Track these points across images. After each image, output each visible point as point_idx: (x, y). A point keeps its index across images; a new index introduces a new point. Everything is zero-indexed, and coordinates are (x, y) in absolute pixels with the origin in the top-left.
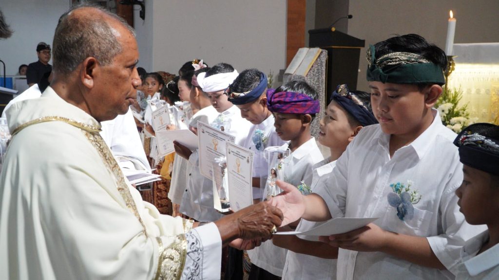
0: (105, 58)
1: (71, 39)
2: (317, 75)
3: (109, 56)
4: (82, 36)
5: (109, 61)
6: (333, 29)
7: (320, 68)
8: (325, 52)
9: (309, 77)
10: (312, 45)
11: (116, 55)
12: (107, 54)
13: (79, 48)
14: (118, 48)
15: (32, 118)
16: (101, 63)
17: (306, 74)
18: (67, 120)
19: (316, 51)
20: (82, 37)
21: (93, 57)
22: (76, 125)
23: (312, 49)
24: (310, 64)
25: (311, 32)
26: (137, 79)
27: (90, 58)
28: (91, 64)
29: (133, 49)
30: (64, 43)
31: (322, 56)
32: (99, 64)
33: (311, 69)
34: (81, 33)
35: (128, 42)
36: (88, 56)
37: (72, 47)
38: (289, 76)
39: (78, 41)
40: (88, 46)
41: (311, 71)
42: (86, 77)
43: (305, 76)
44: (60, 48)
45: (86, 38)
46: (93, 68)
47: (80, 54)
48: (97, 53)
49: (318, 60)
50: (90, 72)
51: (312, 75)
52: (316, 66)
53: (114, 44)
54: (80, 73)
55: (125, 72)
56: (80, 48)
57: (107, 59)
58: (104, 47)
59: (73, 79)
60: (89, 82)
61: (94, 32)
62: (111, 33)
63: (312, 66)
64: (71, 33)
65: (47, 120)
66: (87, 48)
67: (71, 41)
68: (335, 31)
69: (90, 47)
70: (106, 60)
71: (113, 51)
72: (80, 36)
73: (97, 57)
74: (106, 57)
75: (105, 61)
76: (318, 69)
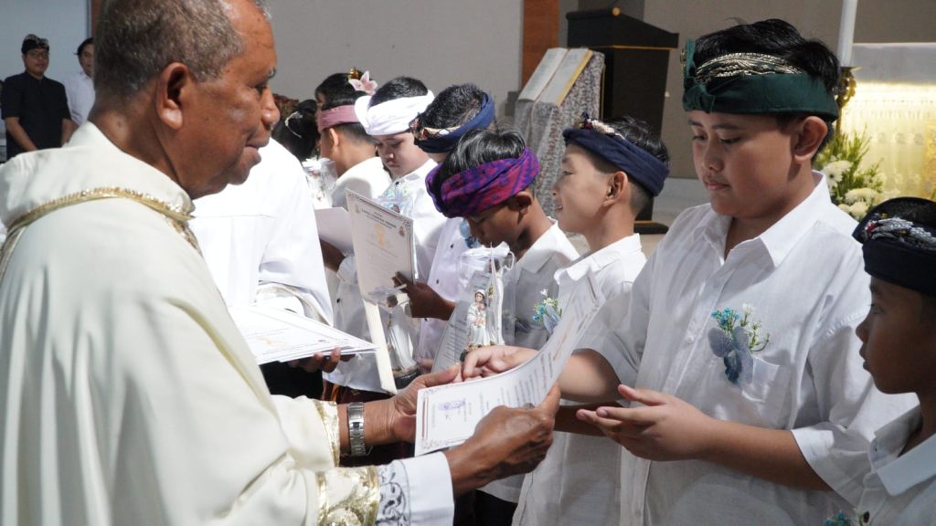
0: (207, 65)
1: (135, 23)
2: (583, 102)
3: (216, 60)
4: (160, 18)
5: (217, 74)
6: (616, 12)
7: (589, 89)
8: (600, 57)
9: (567, 107)
10: (573, 43)
11: (230, 58)
12: (211, 57)
13: (152, 44)
14: (234, 45)
15: (64, 189)
16: (197, 76)
17: (561, 101)
18: (138, 197)
19: (583, 54)
20: (158, 22)
21: (181, 62)
22: (155, 207)
23: (574, 51)
24: (570, 81)
25: (571, 17)
26: (270, 110)
27: (176, 65)
28: (178, 76)
29: (265, 45)
30: (121, 31)
31: (593, 65)
32: (194, 79)
33: (570, 92)
34: (158, 11)
35: (256, 32)
36: (171, 61)
37: (138, 42)
38: (528, 105)
39: (150, 29)
40: (172, 39)
41: (571, 95)
42: (167, 106)
43: (559, 105)
44: (111, 42)
45: (168, 23)
46: (181, 86)
47: (154, 55)
48: (191, 55)
49: (586, 72)
50: (174, 94)
51: (573, 103)
52: (582, 84)
53: (226, 35)
54: (154, 97)
55: (248, 96)
56: (155, 44)
57: (211, 68)
58: (205, 42)
59: (139, 107)
60: (172, 116)
61: (184, 10)
62: (221, 13)
63: (574, 85)
64: (136, 12)
65: (98, 195)
66: (168, 43)
67: (137, 29)
68: (621, 15)
69: (176, 42)
70: (209, 70)
71: (225, 52)
72: (155, 18)
73: (189, 64)
74: (209, 63)
75: (207, 73)
76: (585, 91)
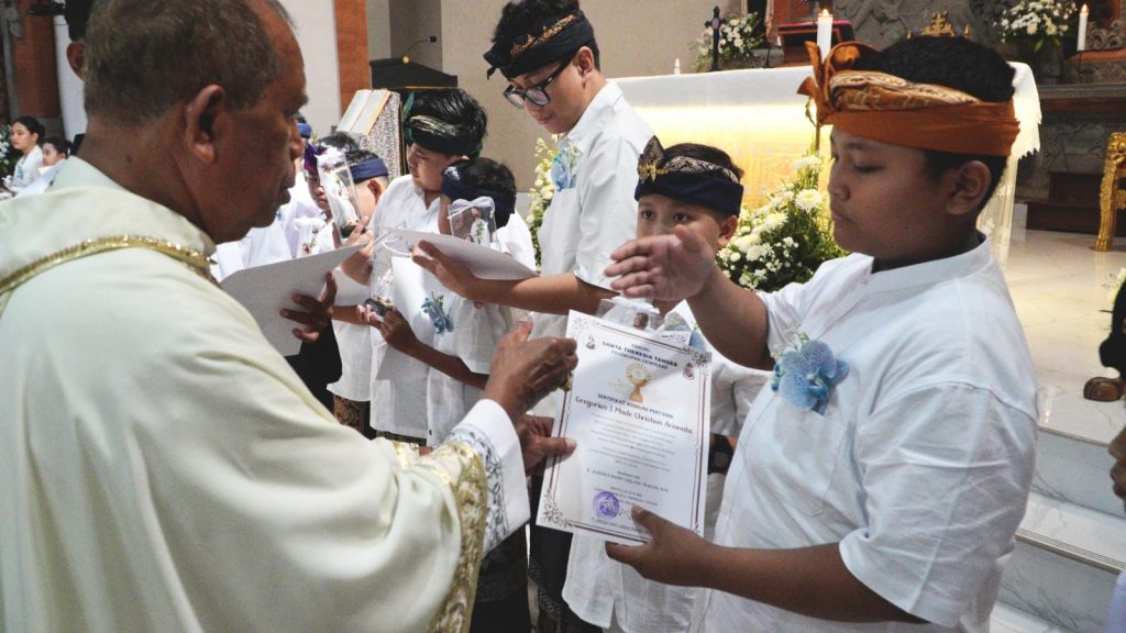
6: (406, 60)
9: (373, 136)
10: (377, 85)
19: (383, 94)
25: (374, 64)
31: (391, 102)
43: (367, 134)
68: (410, 62)
76: (387, 124)
